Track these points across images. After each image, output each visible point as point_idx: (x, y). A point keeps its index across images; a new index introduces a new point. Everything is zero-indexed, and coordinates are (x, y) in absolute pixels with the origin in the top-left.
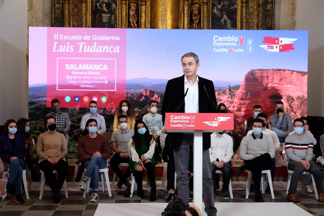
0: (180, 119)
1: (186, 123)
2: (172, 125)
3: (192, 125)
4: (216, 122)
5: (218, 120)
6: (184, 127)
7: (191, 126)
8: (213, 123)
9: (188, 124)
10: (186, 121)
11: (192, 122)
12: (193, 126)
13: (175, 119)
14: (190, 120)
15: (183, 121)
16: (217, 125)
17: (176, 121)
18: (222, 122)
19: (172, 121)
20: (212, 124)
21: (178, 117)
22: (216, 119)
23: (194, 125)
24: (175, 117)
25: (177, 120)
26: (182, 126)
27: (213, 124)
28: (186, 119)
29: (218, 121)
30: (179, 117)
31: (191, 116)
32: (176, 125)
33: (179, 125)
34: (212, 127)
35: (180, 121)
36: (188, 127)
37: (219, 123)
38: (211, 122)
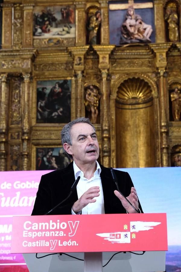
0: (44, 228)
1: (59, 238)
2: (25, 244)
3: (71, 241)
4: (125, 233)
5: (131, 228)
7: (69, 244)
8: (118, 236)
9: (63, 239)
10: (57, 232)
11: (70, 235)
12: (74, 243)
13: (33, 229)
14: (66, 231)
15: (51, 232)
16: (128, 241)
17: (36, 233)
18: (140, 234)
19: (27, 234)
20: (116, 238)
21: (40, 224)
22: (126, 227)
23: (75, 242)
24: (34, 224)
25: (37, 231)
26: (47, 244)
27: (120, 238)
28: (58, 228)
29: (132, 230)
31: (69, 222)
32: (35, 243)
33: (41, 242)
34: (116, 244)
35: (45, 232)
36: (62, 245)
37: (132, 235)
38: (114, 234)
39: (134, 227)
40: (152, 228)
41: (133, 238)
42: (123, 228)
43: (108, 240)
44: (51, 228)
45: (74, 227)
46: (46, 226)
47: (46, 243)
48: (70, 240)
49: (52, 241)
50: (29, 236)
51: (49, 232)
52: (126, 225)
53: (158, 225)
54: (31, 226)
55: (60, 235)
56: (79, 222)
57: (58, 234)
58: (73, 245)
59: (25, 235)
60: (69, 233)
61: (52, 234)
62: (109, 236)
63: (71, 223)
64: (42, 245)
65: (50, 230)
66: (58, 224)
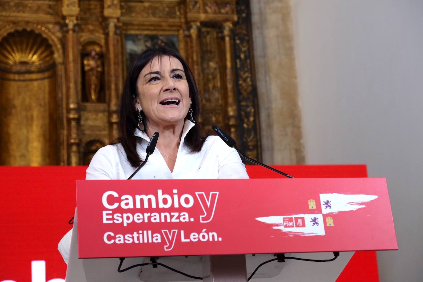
0: (146, 206)
1: (180, 226)
2: (109, 238)
3: (207, 232)
4: (313, 216)
5: (323, 207)
6: (171, 242)
7: (204, 237)
8: (300, 221)
9: (189, 228)
10: (176, 214)
11: (204, 219)
12: (213, 236)
14: (194, 211)
15: (163, 215)
16: (319, 230)
17: (130, 215)
18: (340, 217)
19: (110, 217)
20: (297, 226)
21: (138, 198)
22: (312, 204)
23: (215, 234)
24: (123, 197)
25: (133, 211)
26: (157, 238)
27: (304, 225)
28: (176, 205)
29: (325, 211)
30: (143, 196)
31: (197, 193)
32: (130, 236)
33: (143, 234)
34: (298, 238)
35: (149, 214)
36: (188, 240)
37: (327, 220)
38: (292, 218)
39: (327, 203)
40: (364, 206)
41: (328, 225)
42: (308, 206)
43: (280, 230)
44: (161, 205)
45: (209, 204)
46: (150, 200)
47: (155, 235)
48: (204, 230)
49: (166, 233)
50: (115, 221)
51: (157, 215)
52: (311, 200)
53: (372, 201)
54: (119, 200)
55: (182, 220)
56: (218, 193)
57: (178, 217)
58: (211, 239)
59: (107, 219)
60: (201, 217)
61: (165, 217)
62: (282, 222)
63: (201, 196)
64: (146, 241)
65: (159, 210)
66: (176, 197)
